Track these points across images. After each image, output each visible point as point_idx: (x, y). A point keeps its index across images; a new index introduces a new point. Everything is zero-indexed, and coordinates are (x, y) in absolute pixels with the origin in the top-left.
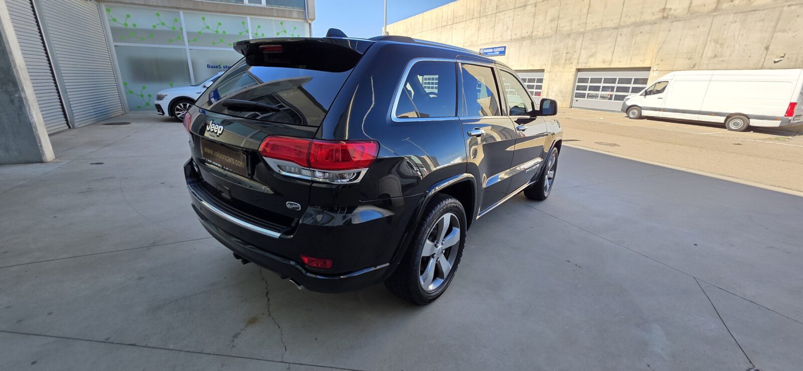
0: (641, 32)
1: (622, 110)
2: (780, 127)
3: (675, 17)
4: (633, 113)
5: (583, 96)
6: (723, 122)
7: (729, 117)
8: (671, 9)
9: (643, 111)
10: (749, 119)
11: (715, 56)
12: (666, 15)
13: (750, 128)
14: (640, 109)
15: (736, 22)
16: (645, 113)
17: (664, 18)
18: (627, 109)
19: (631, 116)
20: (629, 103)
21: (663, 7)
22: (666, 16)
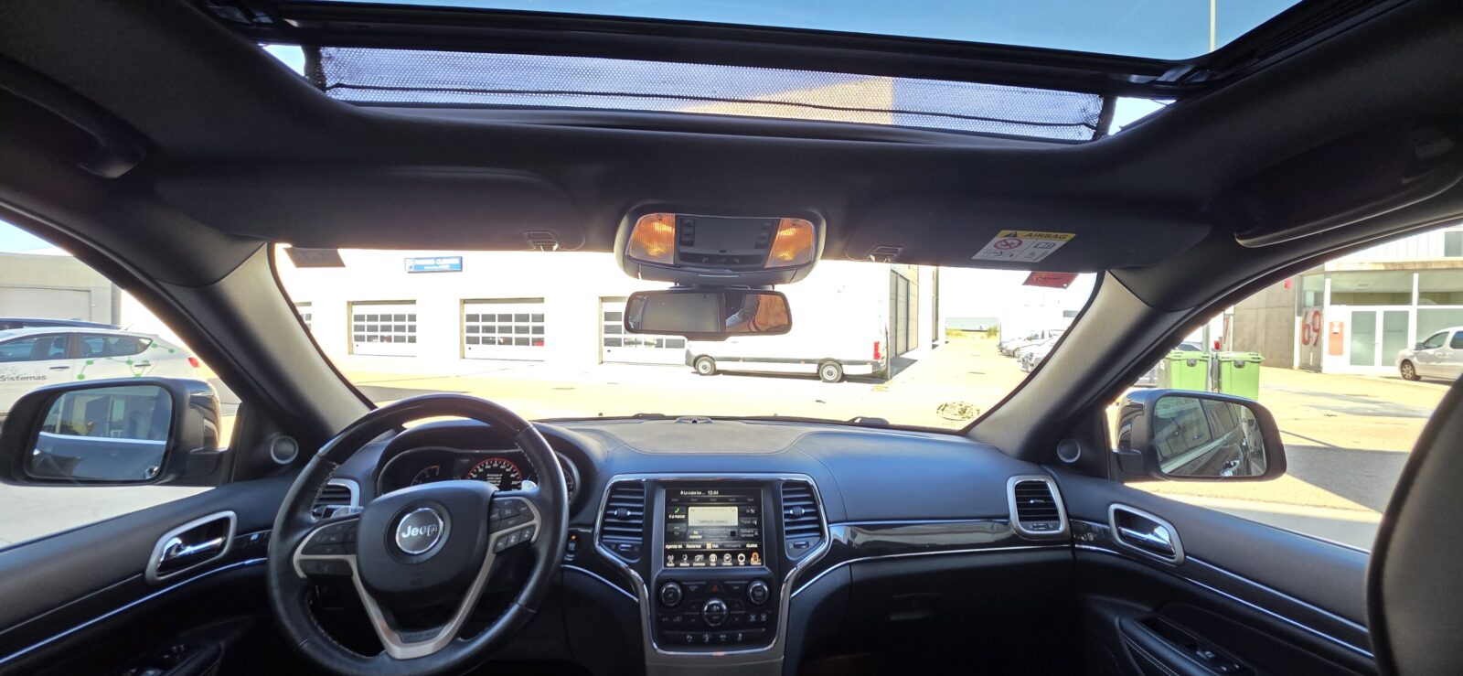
1: (687, 364)
2: (874, 373)
4: (705, 368)
5: (617, 343)
6: (815, 371)
7: (821, 364)
9: (717, 363)
10: (841, 365)
13: (844, 378)
14: (712, 360)
16: (720, 366)
18: (694, 362)
19: (702, 371)
20: (695, 353)
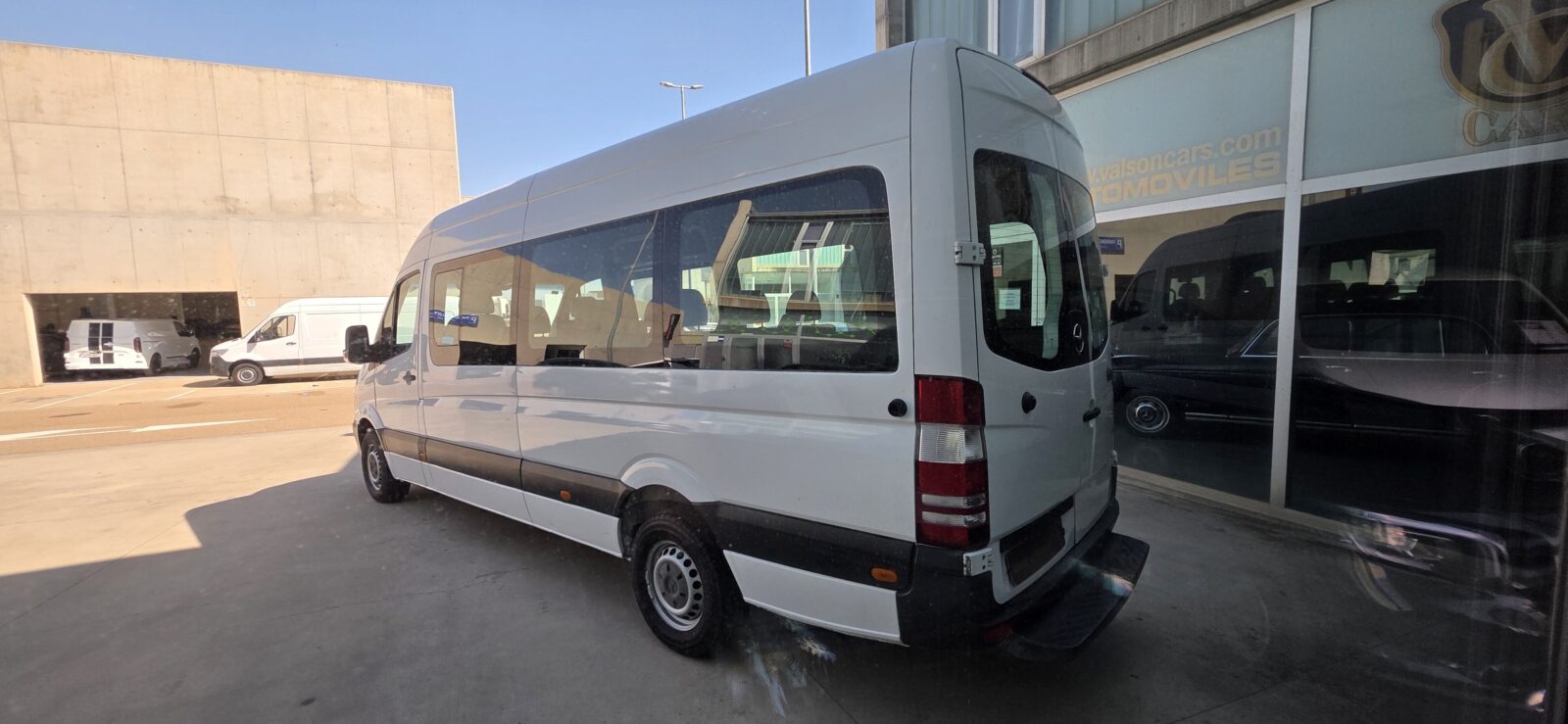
0: (190, 231)
3: (251, 214)
8: (238, 200)
9: (265, 368)
11: (339, 278)
12: (232, 209)
14: (258, 365)
15: (349, 234)
16: (269, 371)
17: (229, 211)
18: (231, 370)
19: (242, 380)
21: (222, 194)
22: (229, 208)
